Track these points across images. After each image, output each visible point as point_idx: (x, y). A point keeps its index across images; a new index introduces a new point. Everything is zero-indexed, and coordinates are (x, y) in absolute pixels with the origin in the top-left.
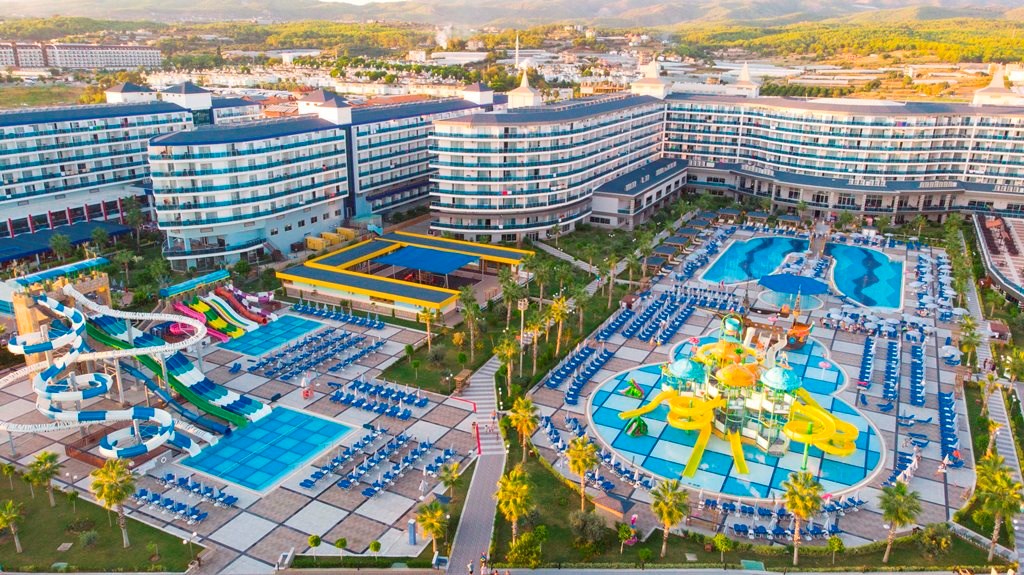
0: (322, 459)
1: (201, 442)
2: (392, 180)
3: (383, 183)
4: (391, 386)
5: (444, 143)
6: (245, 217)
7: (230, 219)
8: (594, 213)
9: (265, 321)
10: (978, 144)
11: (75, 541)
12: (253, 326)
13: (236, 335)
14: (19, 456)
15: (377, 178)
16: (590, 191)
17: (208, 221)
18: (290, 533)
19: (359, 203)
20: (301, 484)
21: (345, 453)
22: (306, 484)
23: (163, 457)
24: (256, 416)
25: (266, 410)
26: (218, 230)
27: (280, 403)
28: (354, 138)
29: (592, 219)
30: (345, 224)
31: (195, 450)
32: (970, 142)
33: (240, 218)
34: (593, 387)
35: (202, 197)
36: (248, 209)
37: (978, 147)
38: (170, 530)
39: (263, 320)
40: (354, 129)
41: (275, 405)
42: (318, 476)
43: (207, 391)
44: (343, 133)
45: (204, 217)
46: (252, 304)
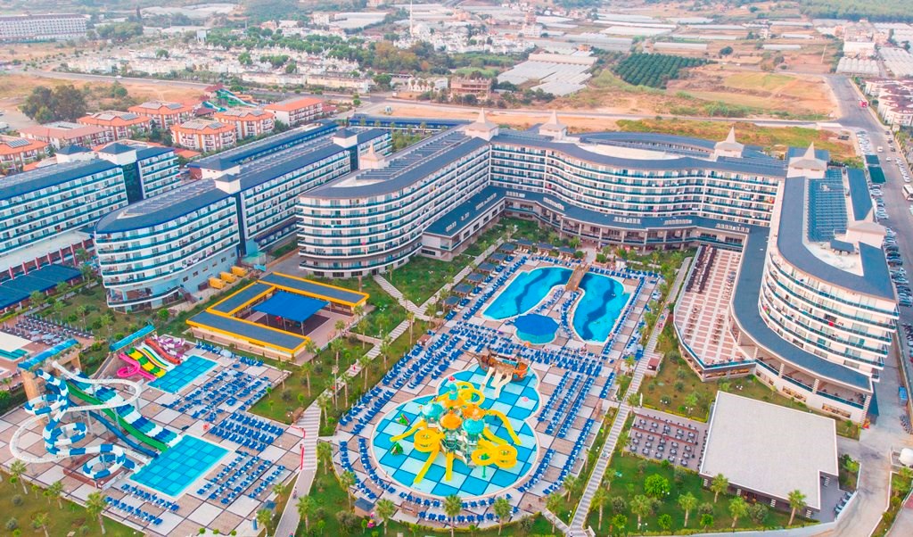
0: (210, 474)
1: (140, 463)
2: (273, 223)
3: (267, 227)
4: (255, 417)
5: (307, 210)
6: (165, 274)
7: (154, 277)
8: (424, 247)
9: (179, 362)
10: (710, 190)
11: (76, 530)
12: (171, 367)
13: (160, 374)
14: (37, 475)
15: (262, 224)
16: (420, 232)
17: (139, 280)
18: (190, 524)
19: (249, 246)
20: (198, 492)
21: (224, 470)
22: (201, 492)
23: (119, 476)
24: (173, 443)
25: (179, 439)
26: (145, 284)
27: (188, 432)
28: (243, 201)
29: (423, 251)
30: (239, 264)
31: (137, 469)
32: (705, 189)
33: (161, 275)
34: (380, 417)
35: (133, 264)
36: (166, 268)
37: (709, 192)
38: (126, 523)
39: (176, 360)
40: (242, 195)
41: (185, 434)
42: (209, 486)
43: (143, 425)
44: (234, 199)
45: (135, 278)
46: (169, 349)
